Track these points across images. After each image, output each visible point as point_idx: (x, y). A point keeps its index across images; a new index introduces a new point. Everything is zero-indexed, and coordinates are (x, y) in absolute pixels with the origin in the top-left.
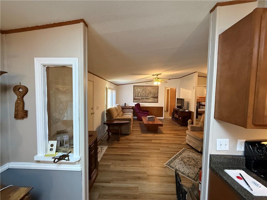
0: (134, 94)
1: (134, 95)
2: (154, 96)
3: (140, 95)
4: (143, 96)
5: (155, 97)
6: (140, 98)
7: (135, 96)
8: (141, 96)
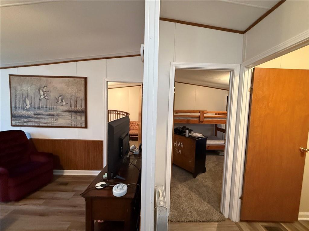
0: (13, 100)
1: (13, 105)
2: (73, 107)
3: (31, 104)
4: (39, 108)
5: (76, 112)
6: (31, 113)
7: (16, 108)
8: (35, 108)
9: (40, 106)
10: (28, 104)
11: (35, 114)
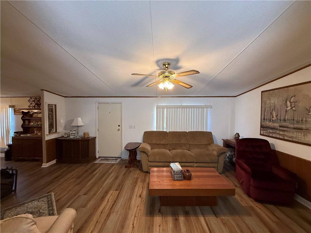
0: (263, 112)
3: (277, 116)
4: (285, 120)
6: (276, 125)
7: (264, 119)
8: (281, 120)
9: (286, 118)
10: (274, 116)
11: (280, 126)
